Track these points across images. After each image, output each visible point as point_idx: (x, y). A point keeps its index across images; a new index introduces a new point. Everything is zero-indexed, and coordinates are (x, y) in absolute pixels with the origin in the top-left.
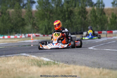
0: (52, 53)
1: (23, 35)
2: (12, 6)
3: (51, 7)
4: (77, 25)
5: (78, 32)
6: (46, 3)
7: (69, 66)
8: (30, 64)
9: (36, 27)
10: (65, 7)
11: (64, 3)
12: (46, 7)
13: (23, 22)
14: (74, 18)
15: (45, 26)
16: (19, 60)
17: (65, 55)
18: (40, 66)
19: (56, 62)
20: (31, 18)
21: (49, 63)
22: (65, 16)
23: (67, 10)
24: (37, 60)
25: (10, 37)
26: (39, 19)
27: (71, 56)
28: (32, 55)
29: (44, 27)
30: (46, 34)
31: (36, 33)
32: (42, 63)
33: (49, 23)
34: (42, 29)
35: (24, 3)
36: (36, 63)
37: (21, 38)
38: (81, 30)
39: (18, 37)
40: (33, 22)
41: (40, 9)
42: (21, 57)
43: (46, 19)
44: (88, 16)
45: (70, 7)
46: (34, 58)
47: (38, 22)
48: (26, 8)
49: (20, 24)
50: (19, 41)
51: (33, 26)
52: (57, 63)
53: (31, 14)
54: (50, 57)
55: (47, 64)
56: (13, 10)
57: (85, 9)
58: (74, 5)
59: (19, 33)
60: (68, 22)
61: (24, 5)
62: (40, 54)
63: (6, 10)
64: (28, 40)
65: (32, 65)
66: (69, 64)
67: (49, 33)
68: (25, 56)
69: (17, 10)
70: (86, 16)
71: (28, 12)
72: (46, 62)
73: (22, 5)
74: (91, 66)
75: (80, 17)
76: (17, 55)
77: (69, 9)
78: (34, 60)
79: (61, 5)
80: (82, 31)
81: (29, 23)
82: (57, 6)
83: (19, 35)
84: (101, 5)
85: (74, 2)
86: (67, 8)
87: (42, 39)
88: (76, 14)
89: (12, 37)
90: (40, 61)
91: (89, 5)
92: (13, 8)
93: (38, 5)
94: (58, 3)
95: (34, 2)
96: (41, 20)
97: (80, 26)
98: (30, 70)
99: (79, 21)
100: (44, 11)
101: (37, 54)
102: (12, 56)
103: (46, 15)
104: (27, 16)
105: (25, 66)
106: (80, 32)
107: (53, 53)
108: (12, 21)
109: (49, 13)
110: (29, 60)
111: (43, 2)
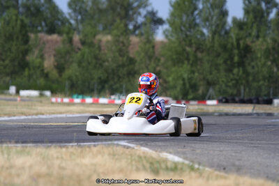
0: (190, 145)
2: (107, 29)
3: (199, 36)
4: (259, 81)
5: (260, 99)
6: (187, 25)
7: (225, 178)
8: (134, 168)
10: (233, 35)
11: (231, 28)
12: (187, 36)
13: (131, 66)
14: (253, 64)
15: (184, 80)
16: (109, 154)
17: (221, 151)
18: (156, 172)
19: (197, 166)
20: (150, 58)
21: (179, 167)
22: (231, 58)
23: (238, 44)
24: (153, 158)
25: (97, 101)
26: (170, 63)
27: (234, 154)
28: (141, 145)
29: (181, 82)
30: (183, 99)
32: (163, 166)
34: (175, 87)
35: (137, 22)
36: (148, 165)
38: (268, 95)
39: (118, 102)
40: (155, 69)
41: (173, 39)
42: (115, 148)
43: (186, 62)
45: (246, 37)
46: (144, 153)
47: (167, 68)
48: (141, 34)
49: (124, 71)
52: (198, 169)
53: (151, 50)
54: (184, 153)
55: (175, 168)
56: (109, 38)
58: (254, 33)
59: (121, 93)
60: (239, 72)
61: (137, 27)
62: (160, 144)
63: (95, 36)
65: (138, 170)
66: (226, 172)
68: (124, 146)
69: (117, 38)
71: (145, 44)
72: (173, 166)
73: (131, 27)
75: (269, 63)
76: (105, 145)
77: (241, 43)
78: (145, 157)
79: (223, 33)
80: (271, 97)
82: (214, 33)
83: (121, 97)
85: (255, 25)
86: (238, 40)
88: (259, 55)
89: (103, 100)
90: (158, 162)
92: (109, 33)
93: (170, 29)
94: (217, 26)
95: (160, 22)
96: (174, 65)
97: (266, 83)
99: (265, 71)
100: (184, 43)
101: (153, 144)
102: (95, 146)
103: (188, 54)
104: (143, 54)
105: (121, 170)
106: (265, 98)
107: (193, 145)
108: (106, 64)
109: (194, 49)
110: (133, 158)
111: (181, 23)
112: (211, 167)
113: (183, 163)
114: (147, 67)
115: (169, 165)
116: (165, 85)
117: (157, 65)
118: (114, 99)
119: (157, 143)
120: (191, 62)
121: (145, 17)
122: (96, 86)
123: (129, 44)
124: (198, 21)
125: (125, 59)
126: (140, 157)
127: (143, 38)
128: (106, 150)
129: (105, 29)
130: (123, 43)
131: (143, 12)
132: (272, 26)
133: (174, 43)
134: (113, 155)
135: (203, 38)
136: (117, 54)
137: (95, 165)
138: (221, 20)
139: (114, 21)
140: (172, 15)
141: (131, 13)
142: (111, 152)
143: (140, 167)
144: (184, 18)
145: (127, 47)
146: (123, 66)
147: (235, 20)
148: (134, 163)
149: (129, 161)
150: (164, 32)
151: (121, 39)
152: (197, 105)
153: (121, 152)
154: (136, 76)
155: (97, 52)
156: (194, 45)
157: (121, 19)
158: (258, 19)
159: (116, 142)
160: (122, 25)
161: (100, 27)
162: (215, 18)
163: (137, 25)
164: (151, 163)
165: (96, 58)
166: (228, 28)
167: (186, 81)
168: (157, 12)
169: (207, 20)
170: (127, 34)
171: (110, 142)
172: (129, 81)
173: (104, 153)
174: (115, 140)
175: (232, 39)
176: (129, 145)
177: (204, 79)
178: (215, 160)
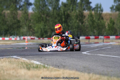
0: (44, 57)
1: (18, 37)
2: (7, 8)
3: (47, 10)
4: (74, 29)
6: (42, 6)
7: (59, 71)
8: (19, 67)
9: (31, 30)
10: (62, 9)
12: (42, 10)
13: (19, 24)
14: (71, 22)
15: (41, 29)
16: (9, 62)
17: (57, 59)
18: (29, 69)
19: (46, 66)
20: (27, 20)
21: (39, 66)
22: (62, 19)
23: (64, 13)
24: (27, 63)
25: (4, 39)
26: (35, 22)
27: (62, 60)
28: (23, 57)
29: (40, 30)
30: (41, 37)
31: (31, 36)
32: (32, 66)
34: (37, 32)
35: (20, 5)
36: (25, 66)
37: (16, 40)
38: (77, 35)
39: (13, 39)
40: (29, 25)
41: (36, 12)
42: (11, 59)
43: (42, 21)
44: (85, 20)
45: (68, 10)
46: (24, 61)
47: (34, 24)
48: (23, 10)
49: (15, 26)
50: (13, 43)
51: (29, 29)
52: (47, 67)
53: (27, 16)
54: (41, 60)
55: (37, 67)
56: (9, 11)
57: (82, 13)
58: (71, 8)
59: (14, 35)
60: (65, 25)
61: (20, 7)
62: (31, 57)
63: (2, 11)
64: (23, 42)
65: (21, 68)
66: (59, 68)
67: (44, 36)
68: (15, 58)
69: (12, 12)
70: (83, 20)
71: (24, 14)
72: (36, 66)
73: (18, 7)
74: (82, 71)
75: (78, 21)
76: (7, 58)
77: (66, 12)
78: (24, 63)
79: (58, 9)
80: (79, 36)
81: (25, 25)
82: (54, 9)
83: (14, 37)
84: (99, 9)
85: (71, 5)
86: (64, 12)
87: (37, 42)
88: (73, 18)
89: (7, 39)
90: (30, 64)
91: (87, 9)
92: (9, 10)
93: (35, 7)
94: (55, 6)
95: (30, 4)
96: (37, 23)
97: (77, 30)
98: (17, 73)
99: (76, 24)
100: (41, 13)
101: (28, 57)
102: (2, 58)
103: (43, 18)
104: (23, 18)
105: (14, 68)
107: (45, 57)
108: (8, 23)
109: (45, 16)
110: (19, 63)
111: (40, 4)
112: (53, 66)
113: (41, 65)
114: (25, 24)
115: (34, 66)
116: (33, 31)
117: (30, 23)
118: (11, 38)
119: (29, 56)
120: (44, 21)
121: (24, 2)
122: (3, 32)
123: (17, 14)
124: (47, 4)
125: (16, 20)
126: (22, 63)
127: (23, 12)
128: (7, 60)
130: (15, 13)
132: (79, 5)
134: (10, 62)
135: (49, 11)
136: (12, 19)
137: (2, 66)
138: (57, 3)
139: (11, 4)
140: (36, 1)
142: (10, 61)
143: (22, 67)
144: (41, 3)
145: (17, 16)
146: (15, 24)
147: (62, 3)
148: (19, 65)
149: (17, 64)
150: (32, 9)
151: (14, 12)
152: (48, 40)
153: (14, 61)
154: (21, 28)
155: (4, 18)
156: (45, 14)
157: (14, 3)
158: (73, 2)
159: (11, 57)
160: (14, 6)
161: (5, 7)
162: (54, 2)
163: (21, 6)
164: (27, 65)
165: (3, 20)
166: (60, 6)
167: (42, 30)
169: (51, 3)
170: (16, 10)
172: (18, 30)
173: (6, 61)
174: (11, 56)
175: (61, 11)
176: (18, 57)
177: (50, 28)
178: (55, 63)
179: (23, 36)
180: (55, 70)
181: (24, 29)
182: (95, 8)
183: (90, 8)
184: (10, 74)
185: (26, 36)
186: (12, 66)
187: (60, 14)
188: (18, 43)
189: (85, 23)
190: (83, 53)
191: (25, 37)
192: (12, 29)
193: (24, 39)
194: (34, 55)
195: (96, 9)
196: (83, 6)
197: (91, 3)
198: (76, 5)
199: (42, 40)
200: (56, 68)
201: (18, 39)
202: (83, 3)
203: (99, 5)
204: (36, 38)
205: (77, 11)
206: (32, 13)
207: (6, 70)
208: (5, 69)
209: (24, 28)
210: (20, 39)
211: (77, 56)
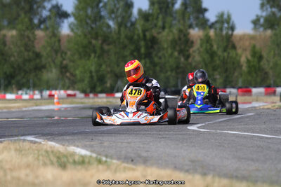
0: (97, 138)
1: (37, 92)
2: (12, 24)
3: (105, 29)
4: (167, 72)
5: (168, 90)
6: (92, 18)
7: (133, 170)
8: (41, 162)
9: (68, 74)
10: (139, 27)
11: (136, 19)
12: (92, 28)
13: (38, 61)
14: (160, 54)
15: (91, 72)
16: (16, 150)
17: (129, 143)
18: (63, 166)
19: (104, 159)
20: (56, 52)
21: (87, 160)
22: (138, 49)
23: (145, 35)
24: (60, 152)
25: (4, 97)
26: (76, 57)
27: (142, 146)
28: (49, 140)
29: (89, 75)
30: (91, 92)
31: (68, 88)
32: (71, 160)
33: (101, 66)
34: (82, 80)
35: (41, 16)
36: (55, 160)
37: (32, 99)
38: (176, 86)
39: (25, 97)
40: (61, 63)
41: (79, 32)
42: (21, 143)
43: (93, 55)
44: (194, 52)
45: (152, 28)
46: (51, 147)
47: (73, 61)
48: (47, 28)
49: (30, 66)
50: (26, 107)
51: (61, 72)
52: (106, 162)
53: (57, 44)
54: (92, 146)
55: (83, 162)
56: (14, 32)
57: (186, 35)
58: (160, 23)
59: (28, 88)
60: (146, 63)
61: (42, 21)
62: (68, 138)
64: (48, 104)
65: (45, 164)
66: (135, 164)
67: (98, 89)
68: (31, 142)
69: (22, 32)
70: (188, 51)
71: (51, 38)
72: (81, 159)
73: (36, 21)
74: (187, 171)
75: (176, 54)
76: (11, 140)
77: (148, 34)
78: (52, 152)
79: (129, 25)
80: (179, 88)
81: (52, 64)
82: (120, 25)
83: (28, 91)
84: (226, 25)
85: (161, 16)
86: (144, 31)
88: (165, 46)
89: (9, 96)
90: (65, 156)
91: (197, 25)
92: (14, 28)
93: (76, 22)
94: (123, 17)
95: (65, 15)
96: (81, 58)
97: (174, 74)
98: (37, 177)
99: (172, 61)
100: (89, 36)
101: (60, 138)
103: (94, 46)
104: (49, 49)
105: (28, 166)
106: (173, 89)
107: (101, 138)
108: (12, 59)
109: (100, 42)
110: (40, 153)
111: (87, 16)
112: (119, 159)
113: (91, 157)
114: (54, 62)
115: (77, 158)
116: (72, 78)
117: (64, 59)
118: (22, 94)
119: (65, 137)
120: (97, 55)
121: (50, 10)
122: (2, 81)
123: (35, 39)
124: (103, 13)
125: (31, 54)
126: (47, 152)
127: (49, 32)
128: (12, 146)
129: (9, 23)
130: (28, 37)
131: (48, 5)
132: (178, 16)
133: (80, 36)
134: (19, 151)
135: (109, 30)
136: (23, 49)
138: (126, 12)
139: (19, 15)
140: (77, 8)
141: (35, 6)
142: (18, 147)
143: (48, 162)
144: (89, 11)
145: (33, 42)
146: (30, 60)
147: (140, 11)
148: (41, 158)
149: (36, 156)
150: (70, 26)
151: (26, 33)
152: (106, 98)
153: (27, 147)
154: (43, 70)
155: (2, 47)
156: (100, 38)
157: (25, 13)
158: (163, 10)
159: (22, 138)
160: (27, 20)
161: (5, 23)
162: (120, 10)
163: (42, 19)
164: (58, 158)
166: (133, 19)
167: (94, 74)
168: (61, 6)
169: (112, 12)
170: (33, 28)
171: (16, 138)
172: (36, 75)
173: (10, 149)
174: (22, 135)
175: (138, 30)
176: (37, 140)
177: (111, 71)
178: (123, 152)
179: (48, 89)
180: (125, 168)
181: (51, 74)
182: (216, 22)
183: (204, 24)
184: (19, 179)
185: (56, 89)
186: (25, 160)
187: (136, 37)
188: (37, 106)
189: (194, 57)
190: (189, 128)
191: (53, 92)
192: (23, 74)
193: (51, 96)
194: (74, 134)
195: (218, 26)
196: (189, 19)
197: (206, 10)
198: (171, 16)
199: (93, 98)
200: (127, 163)
201: (37, 96)
202: (188, 10)
203: (225, 16)
204: (80, 95)
205: (175, 31)
206: (68, 36)
207: (11, 170)
208: (7, 167)
209: (51, 71)
210: (42, 96)
211: (176, 135)
